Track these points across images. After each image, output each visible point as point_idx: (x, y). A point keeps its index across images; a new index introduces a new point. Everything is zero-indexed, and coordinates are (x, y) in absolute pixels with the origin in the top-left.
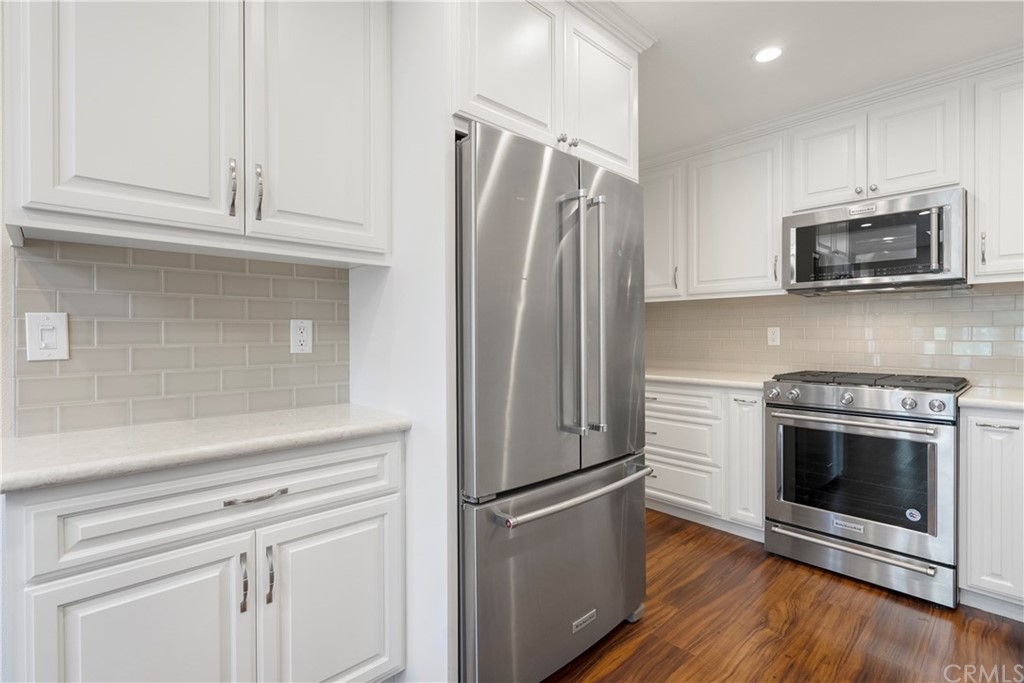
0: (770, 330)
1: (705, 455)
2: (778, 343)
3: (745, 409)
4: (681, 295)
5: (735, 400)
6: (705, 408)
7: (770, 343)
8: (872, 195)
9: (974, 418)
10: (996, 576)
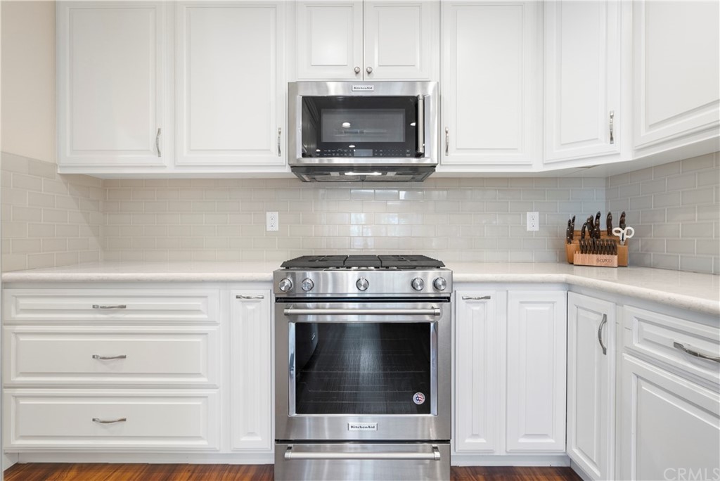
0: (269, 214)
1: (198, 375)
2: (276, 228)
3: (250, 307)
4: (167, 166)
5: (238, 297)
6: (198, 311)
7: (269, 229)
8: (367, 78)
9: (461, 292)
10: (475, 436)
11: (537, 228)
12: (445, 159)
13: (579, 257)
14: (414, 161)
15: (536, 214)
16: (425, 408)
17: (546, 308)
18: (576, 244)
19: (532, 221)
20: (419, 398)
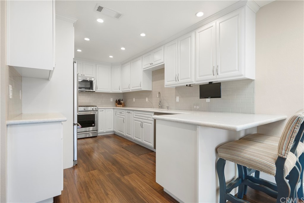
9: (99, 110)
10: (101, 130)
11: (112, 101)
12: (97, 90)
13: (118, 105)
14: (91, 90)
15: (112, 99)
16: (94, 126)
17: (111, 112)
18: (117, 104)
19: (112, 100)
20: (93, 125)
